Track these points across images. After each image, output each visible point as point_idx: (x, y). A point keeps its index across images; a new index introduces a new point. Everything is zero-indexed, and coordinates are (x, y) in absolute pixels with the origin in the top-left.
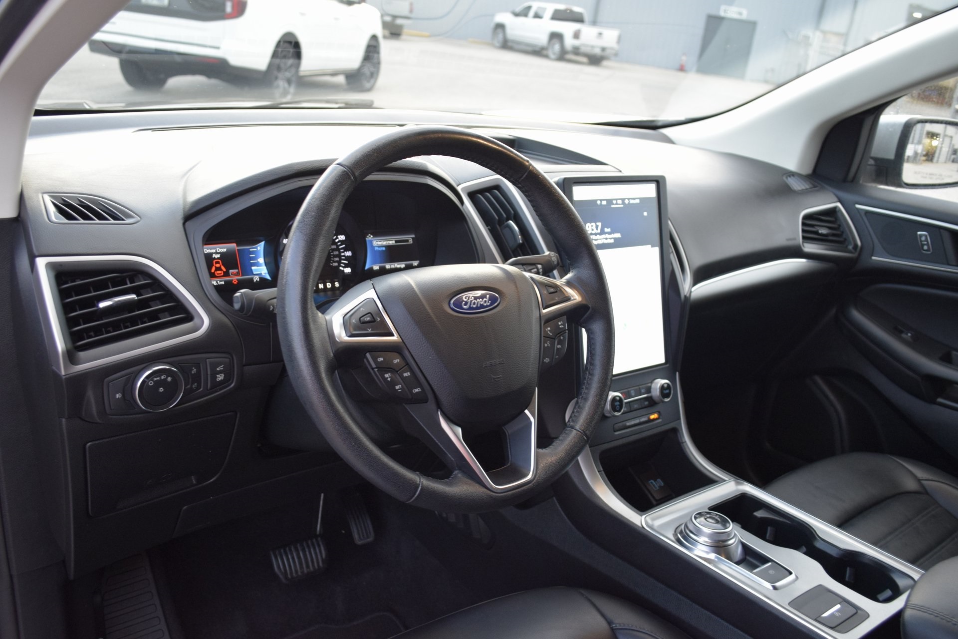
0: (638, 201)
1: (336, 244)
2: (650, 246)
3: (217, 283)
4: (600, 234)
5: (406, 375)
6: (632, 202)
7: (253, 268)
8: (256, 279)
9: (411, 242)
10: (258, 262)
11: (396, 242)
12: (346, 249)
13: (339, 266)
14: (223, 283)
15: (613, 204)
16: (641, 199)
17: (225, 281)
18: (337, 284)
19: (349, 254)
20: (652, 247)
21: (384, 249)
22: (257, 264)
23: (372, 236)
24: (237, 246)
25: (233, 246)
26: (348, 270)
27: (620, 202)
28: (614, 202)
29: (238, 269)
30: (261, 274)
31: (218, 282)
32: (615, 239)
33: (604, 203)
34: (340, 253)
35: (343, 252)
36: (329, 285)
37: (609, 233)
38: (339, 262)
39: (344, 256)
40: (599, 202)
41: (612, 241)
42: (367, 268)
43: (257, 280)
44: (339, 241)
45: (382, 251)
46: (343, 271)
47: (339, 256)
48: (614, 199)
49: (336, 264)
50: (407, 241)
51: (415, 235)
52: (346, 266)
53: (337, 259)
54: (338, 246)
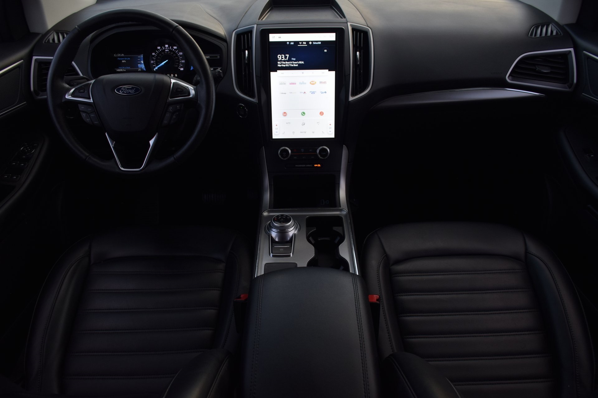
0: (320, 43)
1: (178, 56)
2: (328, 70)
4: (288, 61)
6: (314, 43)
7: (139, 65)
10: (141, 62)
11: (210, 57)
12: (182, 59)
14: (125, 70)
15: (300, 44)
16: (322, 42)
18: (176, 75)
19: (183, 61)
20: (329, 71)
22: (141, 63)
26: (182, 69)
27: (305, 43)
28: (300, 43)
30: (142, 68)
32: (299, 64)
33: (292, 43)
34: (179, 61)
36: (172, 75)
37: (295, 61)
38: (178, 65)
39: (181, 62)
40: (288, 43)
41: (297, 65)
46: (180, 69)
48: (300, 42)
49: (177, 66)
50: (217, 57)
52: (181, 67)
53: (178, 64)
54: (178, 57)
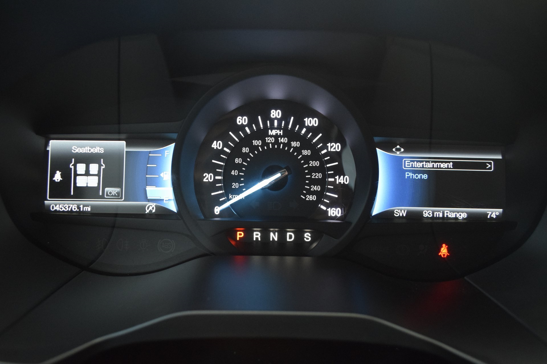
1: (320, 158)
3: (79, 208)
7: (149, 189)
8: (151, 208)
9: (491, 167)
10: (160, 178)
11: (455, 165)
12: (339, 171)
13: (319, 201)
17: (93, 207)
18: (307, 237)
19: (344, 180)
21: (425, 177)
23: (402, 150)
24: (128, 145)
25: (121, 145)
26: (335, 212)
29: (120, 186)
30: (161, 200)
31: (81, 206)
34: (326, 176)
35: (333, 176)
36: (290, 236)
38: (320, 195)
39: (333, 183)
42: (377, 210)
43: (151, 211)
44: (328, 154)
45: (421, 180)
46: (326, 212)
47: (322, 182)
49: (312, 198)
50: (483, 165)
51: (502, 156)
52: (333, 204)
53: (316, 188)
54: (323, 163)
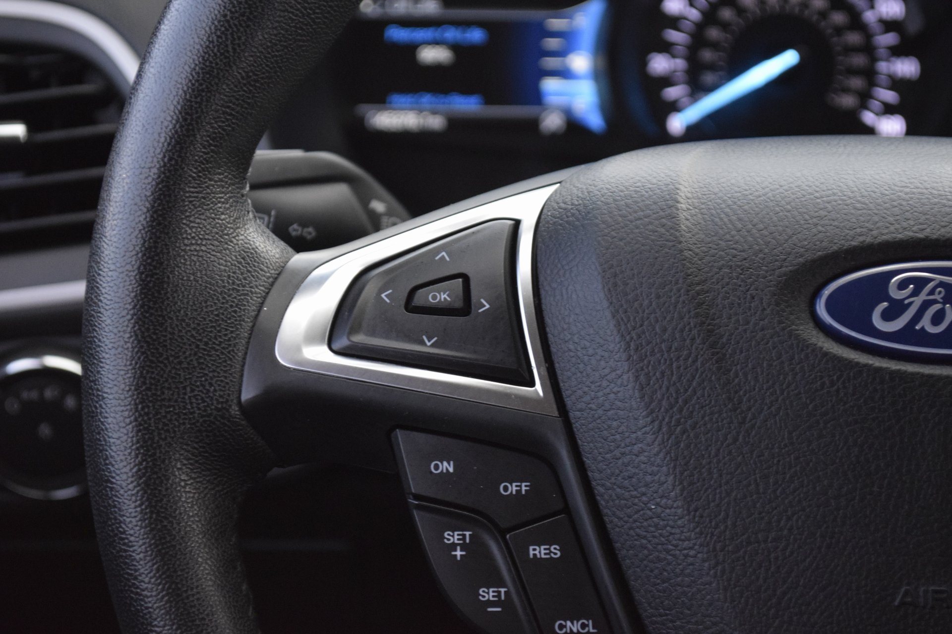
5: (538, 551)
7: (547, 82)
10: (569, 66)
12: (897, 52)
22: (565, 74)
